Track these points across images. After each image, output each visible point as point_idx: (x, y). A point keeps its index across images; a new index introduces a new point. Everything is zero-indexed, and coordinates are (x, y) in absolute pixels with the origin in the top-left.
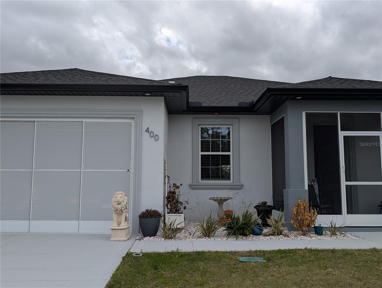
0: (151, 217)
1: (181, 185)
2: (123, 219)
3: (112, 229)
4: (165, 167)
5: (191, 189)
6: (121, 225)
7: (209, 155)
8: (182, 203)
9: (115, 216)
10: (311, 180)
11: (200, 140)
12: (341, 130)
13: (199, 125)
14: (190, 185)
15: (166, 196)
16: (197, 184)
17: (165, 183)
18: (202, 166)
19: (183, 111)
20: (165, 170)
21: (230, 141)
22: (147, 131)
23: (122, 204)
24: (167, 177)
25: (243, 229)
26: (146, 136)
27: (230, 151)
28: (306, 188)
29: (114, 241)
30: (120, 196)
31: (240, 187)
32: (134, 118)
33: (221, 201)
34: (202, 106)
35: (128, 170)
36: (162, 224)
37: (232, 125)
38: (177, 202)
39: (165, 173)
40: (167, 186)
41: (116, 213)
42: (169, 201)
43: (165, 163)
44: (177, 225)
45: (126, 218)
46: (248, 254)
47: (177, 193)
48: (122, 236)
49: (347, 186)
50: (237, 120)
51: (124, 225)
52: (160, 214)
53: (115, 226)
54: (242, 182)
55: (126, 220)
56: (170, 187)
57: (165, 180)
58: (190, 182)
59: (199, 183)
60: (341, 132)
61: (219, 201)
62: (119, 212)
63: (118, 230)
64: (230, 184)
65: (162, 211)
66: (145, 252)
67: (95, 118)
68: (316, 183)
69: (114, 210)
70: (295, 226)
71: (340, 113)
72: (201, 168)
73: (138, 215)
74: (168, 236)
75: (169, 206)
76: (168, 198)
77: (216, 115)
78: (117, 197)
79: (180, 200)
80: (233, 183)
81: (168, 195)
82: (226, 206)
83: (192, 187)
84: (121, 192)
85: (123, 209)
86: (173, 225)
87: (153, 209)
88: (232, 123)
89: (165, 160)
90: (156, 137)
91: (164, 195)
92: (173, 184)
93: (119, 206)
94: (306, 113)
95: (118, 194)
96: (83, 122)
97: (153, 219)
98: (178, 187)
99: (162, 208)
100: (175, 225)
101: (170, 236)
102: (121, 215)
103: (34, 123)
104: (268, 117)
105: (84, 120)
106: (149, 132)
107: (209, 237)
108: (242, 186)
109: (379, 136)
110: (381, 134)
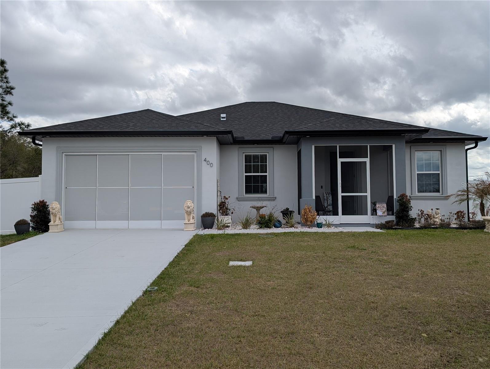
0: (209, 217)
1: (229, 197)
2: (192, 218)
3: (185, 224)
4: (217, 185)
5: (238, 201)
6: (190, 221)
7: (251, 175)
8: (230, 210)
9: (186, 215)
10: (327, 193)
11: (244, 164)
12: (340, 158)
13: (243, 153)
14: (237, 198)
15: (219, 204)
16: (242, 197)
17: (218, 196)
18: (246, 183)
19: (231, 143)
20: (218, 187)
21: (267, 165)
22: (205, 160)
23: (191, 207)
24: (219, 192)
25: (267, 223)
26: (204, 163)
27: (266, 172)
28: (314, 198)
29: (186, 231)
30: (189, 203)
31: (274, 199)
32: (196, 152)
33: (258, 209)
34: (245, 139)
35: (193, 187)
36: (216, 221)
37: (268, 153)
38: (227, 209)
39: (217, 189)
40: (219, 198)
41: (187, 214)
42: (221, 207)
43: (217, 182)
44: (226, 221)
45: (193, 217)
46: (265, 234)
47: (227, 203)
48: (192, 228)
49: (342, 196)
50: (272, 149)
51: (192, 221)
52: (215, 215)
53: (186, 221)
54: (275, 196)
55: (193, 219)
56: (222, 199)
57: (217, 194)
58: (237, 196)
59: (243, 196)
60: (340, 159)
61: (257, 208)
62: (189, 213)
63: (188, 224)
64: (267, 197)
65: (216, 213)
66: (206, 234)
67: (170, 152)
68: (330, 195)
69: (186, 212)
70: (303, 222)
71: (339, 146)
72: (246, 186)
73: (201, 216)
74: (220, 228)
75: (221, 211)
76: (220, 205)
77: (256, 145)
78: (187, 204)
79: (229, 207)
80: (269, 196)
81: (220, 203)
82: (262, 211)
83: (238, 199)
84: (190, 201)
85: (191, 211)
86: (223, 221)
87: (210, 212)
88: (268, 151)
89: (217, 180)
90: (211, 165)
91: (217, 204)
92: (224, 197)
93: (189, 209)
94: (315, 146)
95: (187, 202)
96: (162, 154)
97: (210, 218)
98: (227, 199)
99: (216, 211)
100: (224, 221)
101: (221, 228)
102: (190, 215)
103: (128, 156)
104: (295, 146)
105: (163, 154)
106: (207, 161)
107: (246, 229)
108: (276, 198)
109: (366, 162)
110: (367, 160)
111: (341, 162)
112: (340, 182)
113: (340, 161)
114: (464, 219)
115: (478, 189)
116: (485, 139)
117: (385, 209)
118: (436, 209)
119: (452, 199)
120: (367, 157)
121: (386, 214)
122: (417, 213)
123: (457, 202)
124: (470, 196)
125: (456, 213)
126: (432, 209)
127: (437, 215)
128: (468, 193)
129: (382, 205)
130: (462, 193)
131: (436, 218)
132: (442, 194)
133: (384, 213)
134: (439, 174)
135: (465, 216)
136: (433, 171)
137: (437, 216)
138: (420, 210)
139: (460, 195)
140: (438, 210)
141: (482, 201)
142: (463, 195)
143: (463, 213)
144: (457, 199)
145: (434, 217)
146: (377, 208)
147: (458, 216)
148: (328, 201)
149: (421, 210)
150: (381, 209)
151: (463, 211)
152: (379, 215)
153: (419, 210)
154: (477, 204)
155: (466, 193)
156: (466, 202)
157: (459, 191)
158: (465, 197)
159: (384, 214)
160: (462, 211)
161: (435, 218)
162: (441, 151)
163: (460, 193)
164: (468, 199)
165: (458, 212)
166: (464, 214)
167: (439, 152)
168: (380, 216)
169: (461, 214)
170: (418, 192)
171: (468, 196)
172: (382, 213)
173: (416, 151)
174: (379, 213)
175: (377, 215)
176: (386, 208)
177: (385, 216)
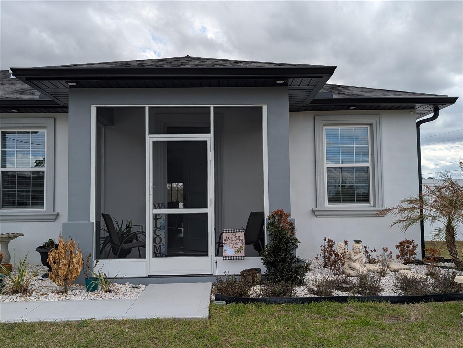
12: (151, 132)
18: (3, 187)
21: (44, 151)
27: (44, 166)
31: (54, 218)
50: (53, 120)
60: (150, 135)
71: (149, 107)
72: (3, 191)
77: (22, 114)
88: (45, 125)
94: (97, 107)
109: (205, 143)
110: (209, 138)
111: (154, 142)
112: (151, 185)
113: (150, 139)
114: (414, 256)
115: (442, 197)
116: (452, 100)
117: (240, 244)
118: (354, 242)
119: (391, 217)
120: (209, 132)
121: (243, 253)
122: (322, 246)
123: (401, 223)
124: (426, 213)
125: (398, 244)
126: (346, 243)
127: (356, 253)
128: (421, 206)
129: (235, 233)
130: (410, 206)
131: (356, 260)
132: (374, 206)
133: (239, 251)
134: (368, 167)
135: (415, 251)
136: (357, 162)
137: (357, 257)
138: (327, 240)
139: (405, 209)
140: (358, 245)
141: (449, 223)
142: (412, 209)
143: (413, 244)
144: (400, 217)
145: (350, 258)
146: (224, 242)
147: (402, 250)
148: (158, 221)
149: (329, 241)
150: (233, 242)
151: (413, 240)
152: (228, 255)
153: (325, 240)
154: (440, 231)
155: (418, 206)
156: (419, 222)
157: (405, 201)
158: (417, 213)
159: (239, 254)
160: (411, 241)
161: (352, 260)
162: (371, 125)
163: (405, 205)
164: (422, 218)
165: (402, 244)
166: (413, 247)
167: (369, 127)
168: (230, 258)
169: (408, 247)
170: (328, 202)
171: (421, 211)
172: (235, 252)
173: (324, 125)
174: (228, 250)
175: (224, 255)
176: (244, 241)
177: (241, 258)
